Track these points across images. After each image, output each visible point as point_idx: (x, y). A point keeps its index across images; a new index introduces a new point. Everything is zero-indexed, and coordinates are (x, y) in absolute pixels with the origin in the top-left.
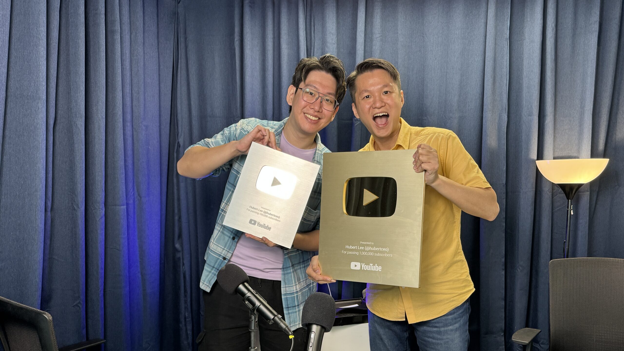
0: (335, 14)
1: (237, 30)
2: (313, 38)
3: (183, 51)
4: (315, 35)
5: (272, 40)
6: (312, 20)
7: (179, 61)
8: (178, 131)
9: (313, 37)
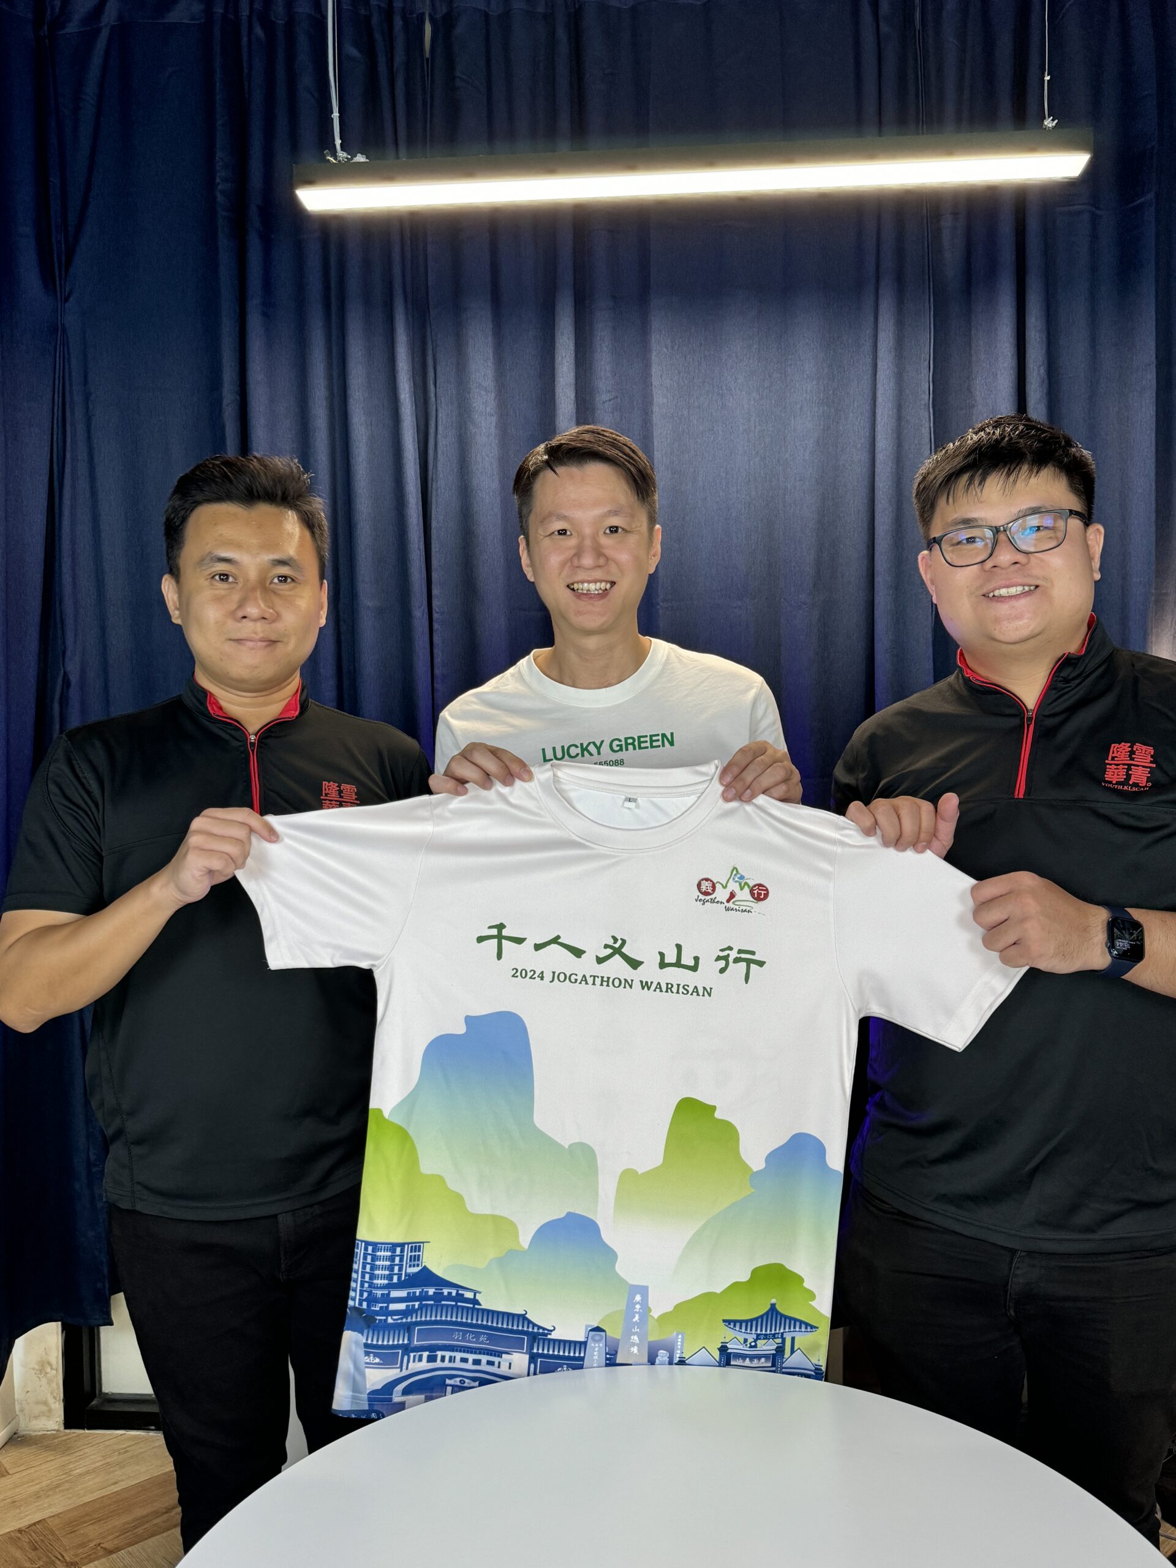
0: (490, 339)
1: (229, 375)
2: (433, 399)
3: (81, 428)
4: (438, 390)
5: (324, 403)
6: (430, 353)
7: (68, 455)
8: (64, 642)
9: (432, 395)
